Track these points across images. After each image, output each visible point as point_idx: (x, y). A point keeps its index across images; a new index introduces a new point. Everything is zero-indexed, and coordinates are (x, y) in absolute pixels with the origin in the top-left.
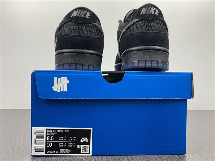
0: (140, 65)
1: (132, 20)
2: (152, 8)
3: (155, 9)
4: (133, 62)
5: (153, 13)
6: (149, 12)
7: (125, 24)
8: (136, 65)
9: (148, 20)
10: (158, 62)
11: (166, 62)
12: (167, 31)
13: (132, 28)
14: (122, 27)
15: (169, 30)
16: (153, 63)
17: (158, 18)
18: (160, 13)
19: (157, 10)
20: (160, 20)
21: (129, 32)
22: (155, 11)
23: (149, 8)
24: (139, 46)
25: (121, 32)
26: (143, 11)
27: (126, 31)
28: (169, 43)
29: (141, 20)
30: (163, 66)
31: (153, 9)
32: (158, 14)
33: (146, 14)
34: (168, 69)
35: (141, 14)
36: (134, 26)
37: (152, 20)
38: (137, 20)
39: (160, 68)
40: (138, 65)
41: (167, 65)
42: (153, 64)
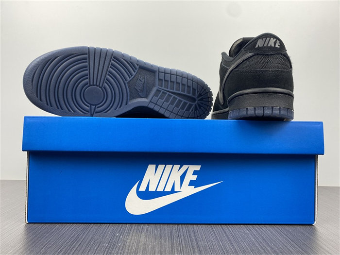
0: (257, 112)
1: (244, 54)
2: (272, 39)
3: (275, 40)
4: (247, 109)
5: (273, 45)
6: (268, 44)
7: (232, 58)
8: (251, 112)
9: (266, 55)
10: (280, 108)
11: (290, 109)
12: (291, 67)
13: (244, 65)
14: (229, 62)
15: (293, 66)
16: (274, 109)
17: (280, 51)
18: (282, 45)
19: (278, 42)
20: (281, 54)
21: (239, 69)
22: (275, 43)
23: (268, 39)
24: (255, 88)
25: (227, 69)
26: (260, 43)
27: (236, 68)
28: (294, 83)
29: (258, 54)
30: (286, 114)
31: (273, 41)
32: (279, 47)
33: (263, 47)
34: (293, 118)
35: (257, 47)
36: (247, 63)
37: (272, 55)
38: (251, 54)
39: (283, 117)
40: (254, 113)
41: (292, 113)
42: (274, 112)
